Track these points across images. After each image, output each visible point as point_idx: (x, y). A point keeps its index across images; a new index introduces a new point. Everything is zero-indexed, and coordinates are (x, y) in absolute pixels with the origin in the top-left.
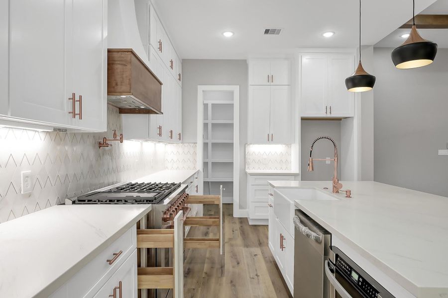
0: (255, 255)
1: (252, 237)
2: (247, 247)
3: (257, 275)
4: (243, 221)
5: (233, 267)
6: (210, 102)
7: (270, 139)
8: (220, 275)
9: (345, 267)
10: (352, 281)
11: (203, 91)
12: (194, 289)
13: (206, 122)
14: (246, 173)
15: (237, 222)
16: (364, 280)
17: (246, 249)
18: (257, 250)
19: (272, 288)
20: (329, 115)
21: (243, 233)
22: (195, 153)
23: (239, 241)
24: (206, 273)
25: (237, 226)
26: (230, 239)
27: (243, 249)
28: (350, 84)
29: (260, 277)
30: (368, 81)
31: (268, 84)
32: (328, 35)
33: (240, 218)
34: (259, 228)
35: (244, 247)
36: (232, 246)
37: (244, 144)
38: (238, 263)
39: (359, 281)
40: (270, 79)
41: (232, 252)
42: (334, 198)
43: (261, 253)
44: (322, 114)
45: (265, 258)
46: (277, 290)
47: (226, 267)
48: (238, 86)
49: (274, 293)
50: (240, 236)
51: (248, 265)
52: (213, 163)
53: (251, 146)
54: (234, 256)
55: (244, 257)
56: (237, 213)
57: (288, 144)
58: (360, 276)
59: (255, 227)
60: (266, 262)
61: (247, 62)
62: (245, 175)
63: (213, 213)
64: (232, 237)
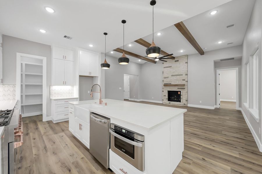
0: (62, 136)
1: (57, 128)
2: (57, 134)
3: (66, 145)
4: (49, 122)
5: (52, 145)
6: (24, 63)
7: (65, 83)
8: (45, 152)
9: (119, 129)
10: (123, 133)
11: (21, 56)
12: (30, 166)
13: (22, 73)
14: (51, 99)
15: (46, 123)
16: (128, 131)
17: (56, 135)
18: (63, 134)
19: (75, 148)
20: (90, 75)
21: (52, 128)
22: (14, 91)
23: (51, 132)
24: (35, 155)
25: (47, 125)
26: (45, 133)
27: (55, 135)
28: (102, 66)
29: (68, 145)
30: (108, 66)
31: (64, 59)
32: (91, 46)
33: (47, 121)
34: (60, 124)
35: (55, 134)
36: (47, 135)
37: (49, 85)
38: (54, 143)
39: (126, 132)
40: (65, 57)
41: (48, 138)
42: (100, 106)
43: (65, 135)
44: (88, 75)
45: (68, 136)
46: (78, 147)
47: (47, 147)
48: (46, 58)
49: (78, 149)
50: (50, 130)
51: (60, 142)
52: (26, 96)
53: (54, 86)
54: (50, 140)
55: (57, 139)
56: (45, 119)
57: (73, 86)
58: (126, 130)
59: (58, 124)
60: (69, 137)
61: (51, 47)
62: (50, 100)
63: (28, 122)
64: (45, 131)
